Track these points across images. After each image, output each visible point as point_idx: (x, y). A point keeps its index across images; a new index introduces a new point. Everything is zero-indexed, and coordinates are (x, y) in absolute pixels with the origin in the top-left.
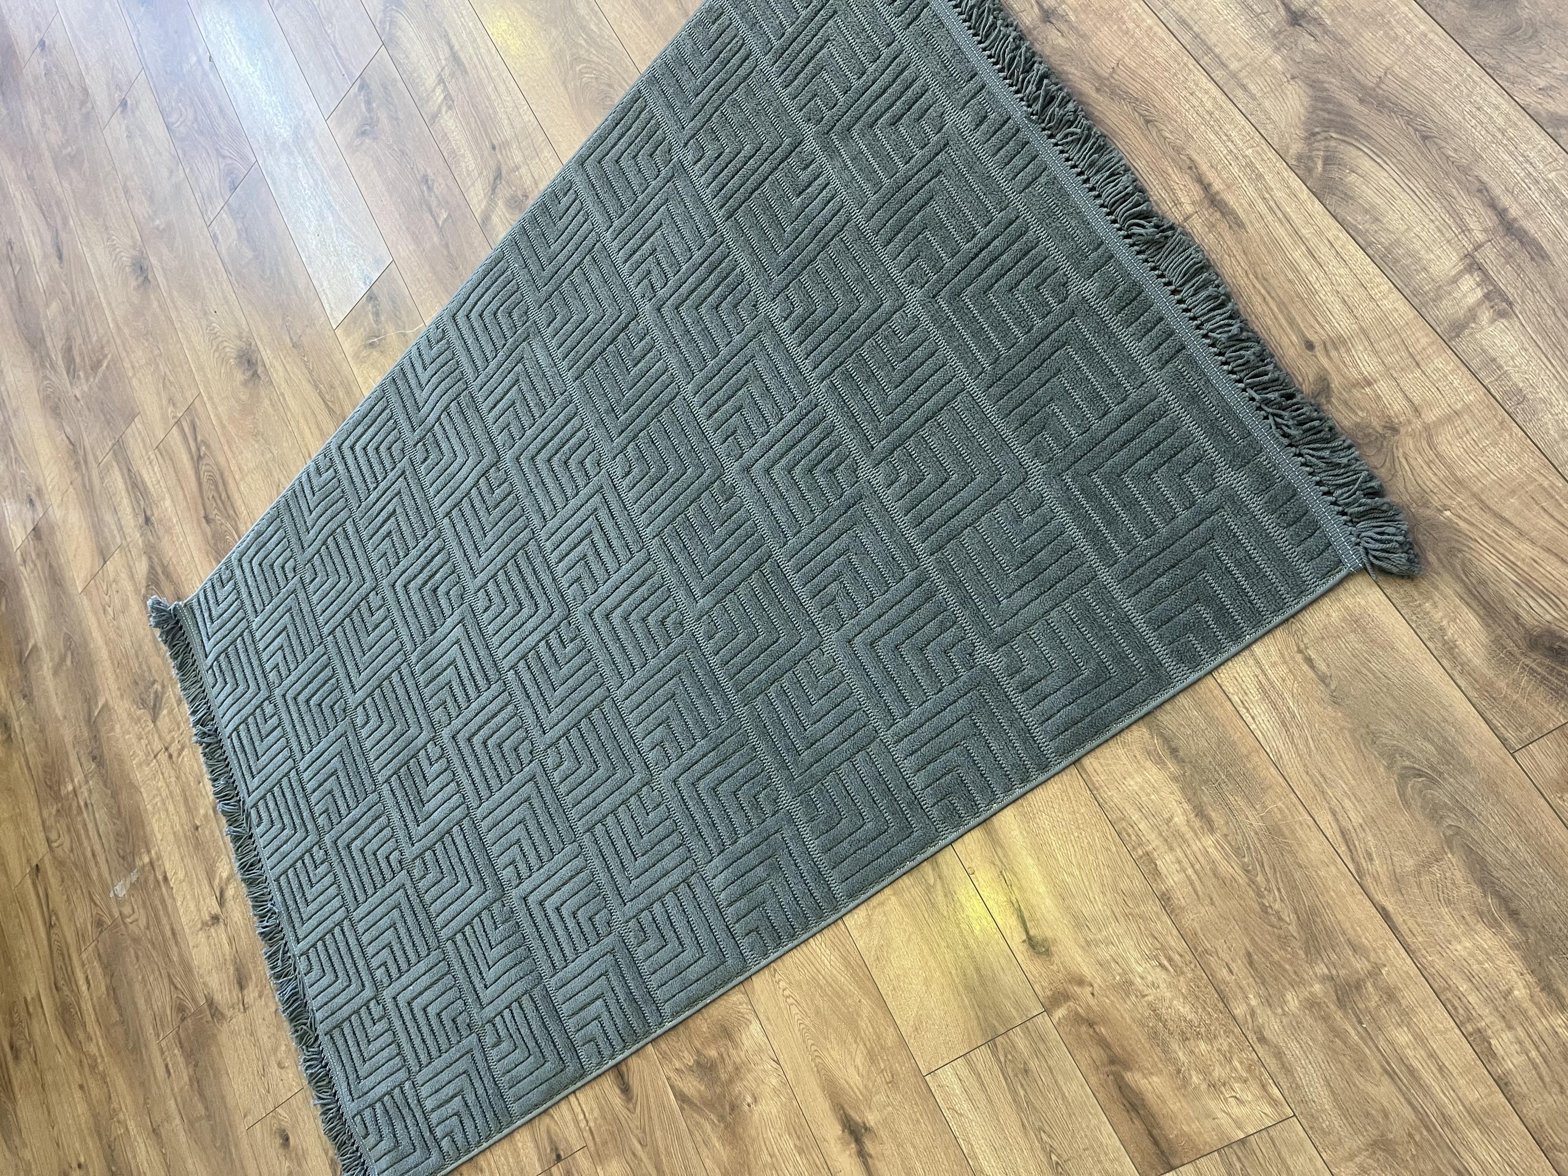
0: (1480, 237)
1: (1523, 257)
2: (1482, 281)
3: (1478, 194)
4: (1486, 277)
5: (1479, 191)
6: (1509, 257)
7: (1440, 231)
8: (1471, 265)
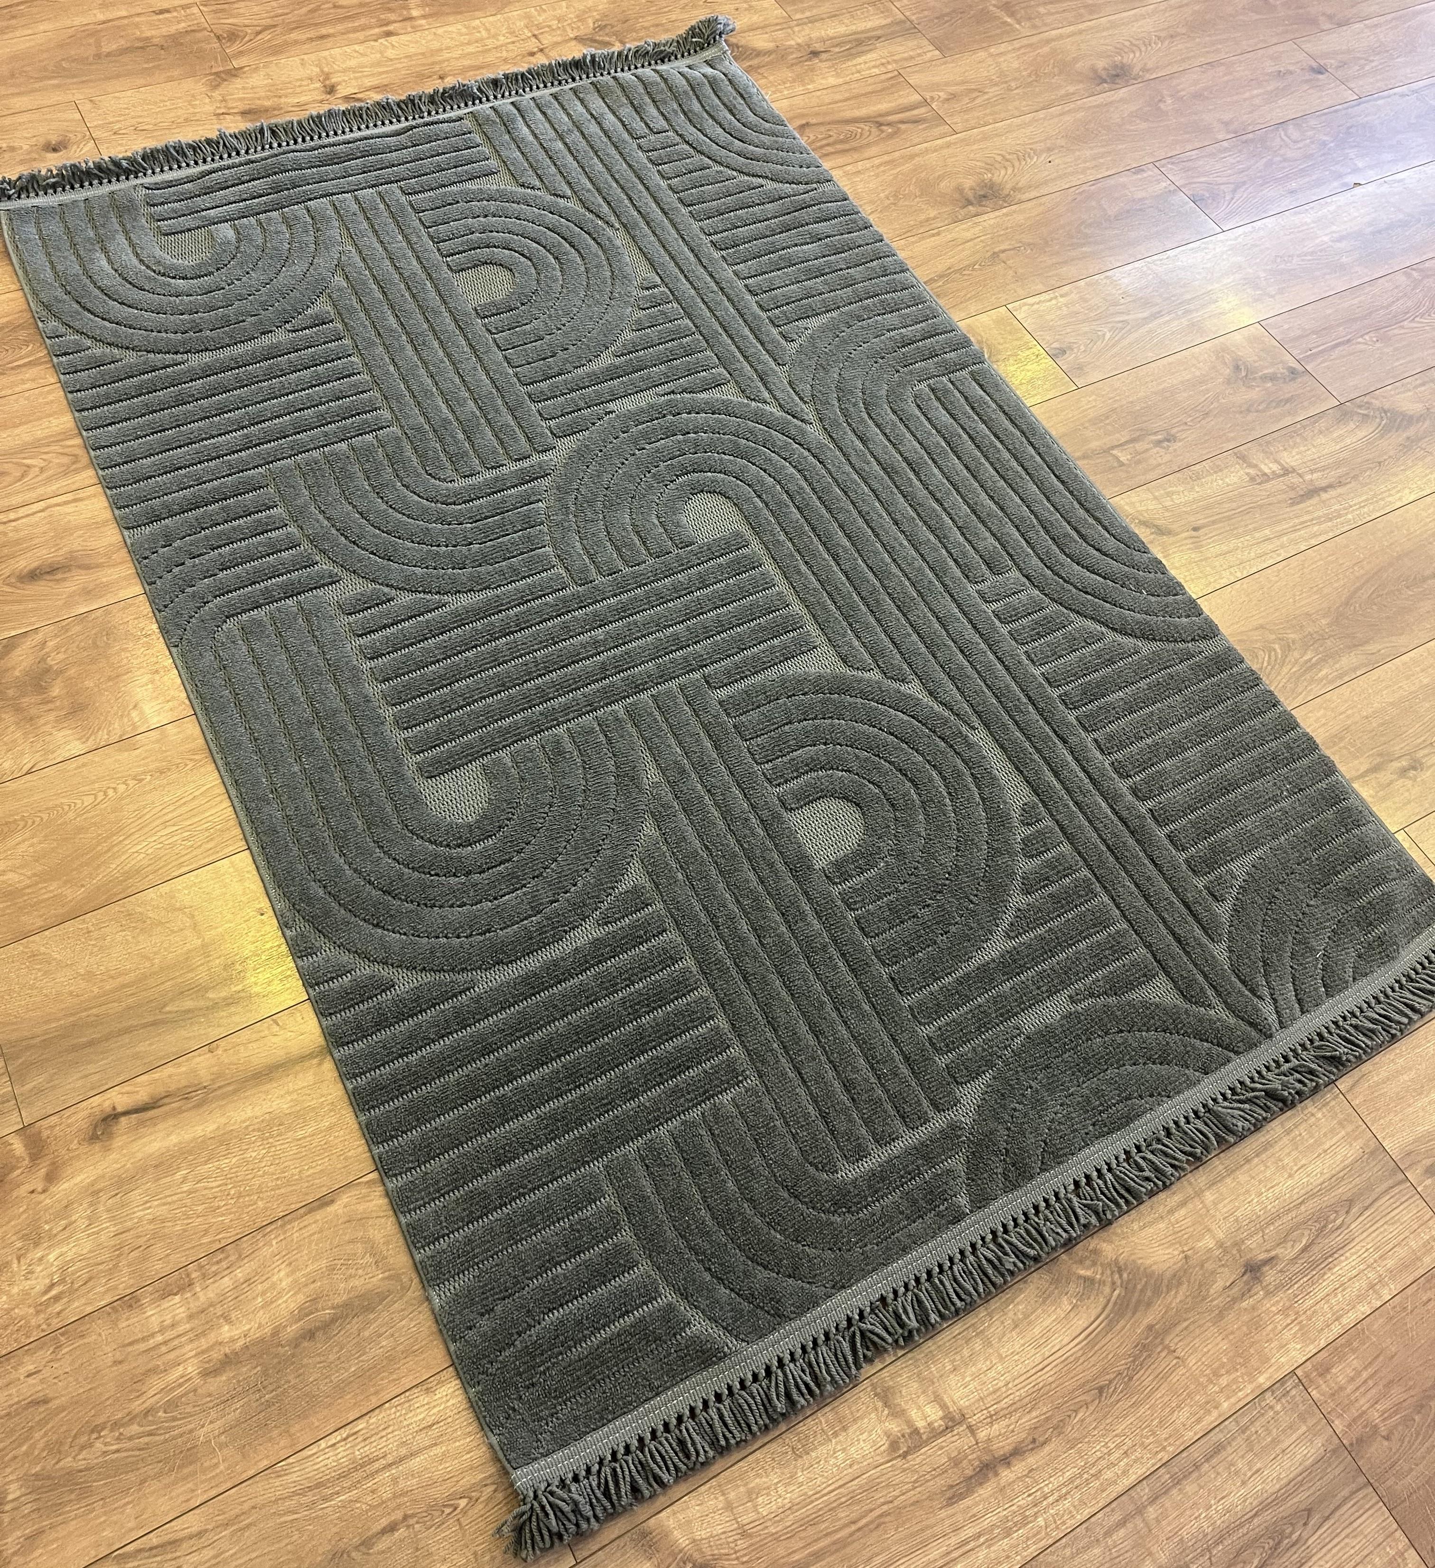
0: (982, 1435)
1: (954, 1477)
2: (934, 1429)
3: (1030, 1438)
4: (936, 1434)
5: (1034, 1441)
6: (956, 1462)
7: (994, 1392)
8: (952, 1419)
